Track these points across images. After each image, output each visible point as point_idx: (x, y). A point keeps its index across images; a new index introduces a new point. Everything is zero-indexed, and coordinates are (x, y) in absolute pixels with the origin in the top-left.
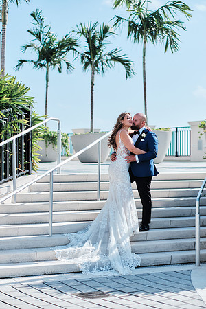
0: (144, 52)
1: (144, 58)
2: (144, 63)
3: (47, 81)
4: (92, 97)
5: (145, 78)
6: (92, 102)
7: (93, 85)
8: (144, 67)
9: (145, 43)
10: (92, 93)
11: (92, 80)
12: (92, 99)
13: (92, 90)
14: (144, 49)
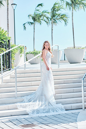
0: (72, 15)
1: (72, 17)
2: (72, 19)
3: (34, 29)
4: (52, 35)
5: (73, 26)
6: (52, 37)
7: (52, 30)
8: (73, 21)
9: (73, 10)
10: (52, 34)
11: (52, 28)
12: (52, 36)
13: (52, 32)
14: (72, 13)
